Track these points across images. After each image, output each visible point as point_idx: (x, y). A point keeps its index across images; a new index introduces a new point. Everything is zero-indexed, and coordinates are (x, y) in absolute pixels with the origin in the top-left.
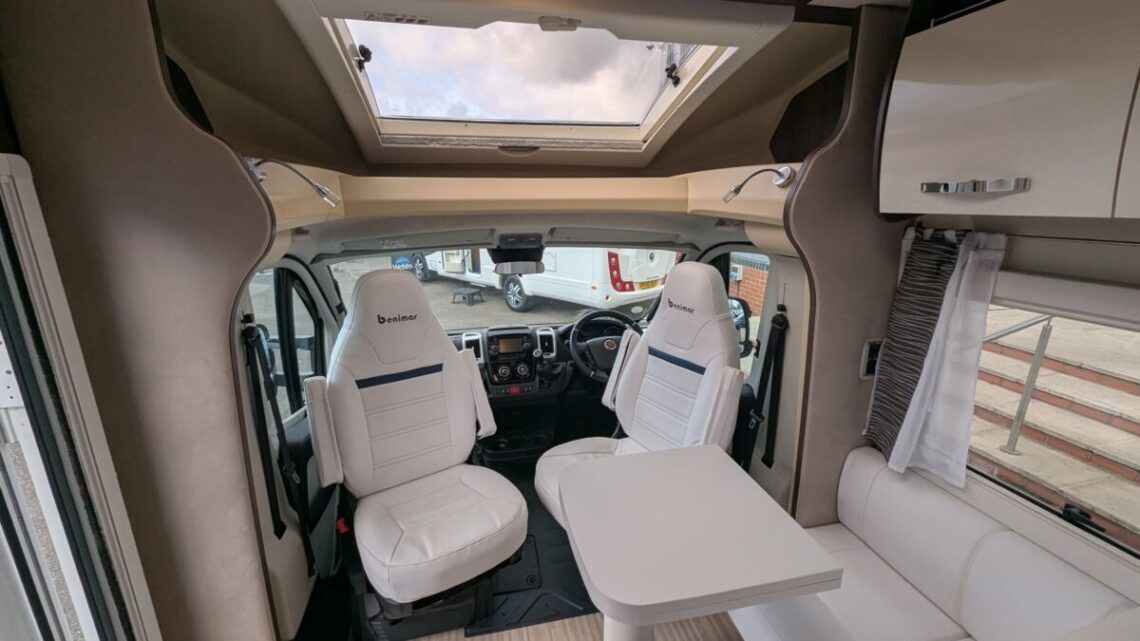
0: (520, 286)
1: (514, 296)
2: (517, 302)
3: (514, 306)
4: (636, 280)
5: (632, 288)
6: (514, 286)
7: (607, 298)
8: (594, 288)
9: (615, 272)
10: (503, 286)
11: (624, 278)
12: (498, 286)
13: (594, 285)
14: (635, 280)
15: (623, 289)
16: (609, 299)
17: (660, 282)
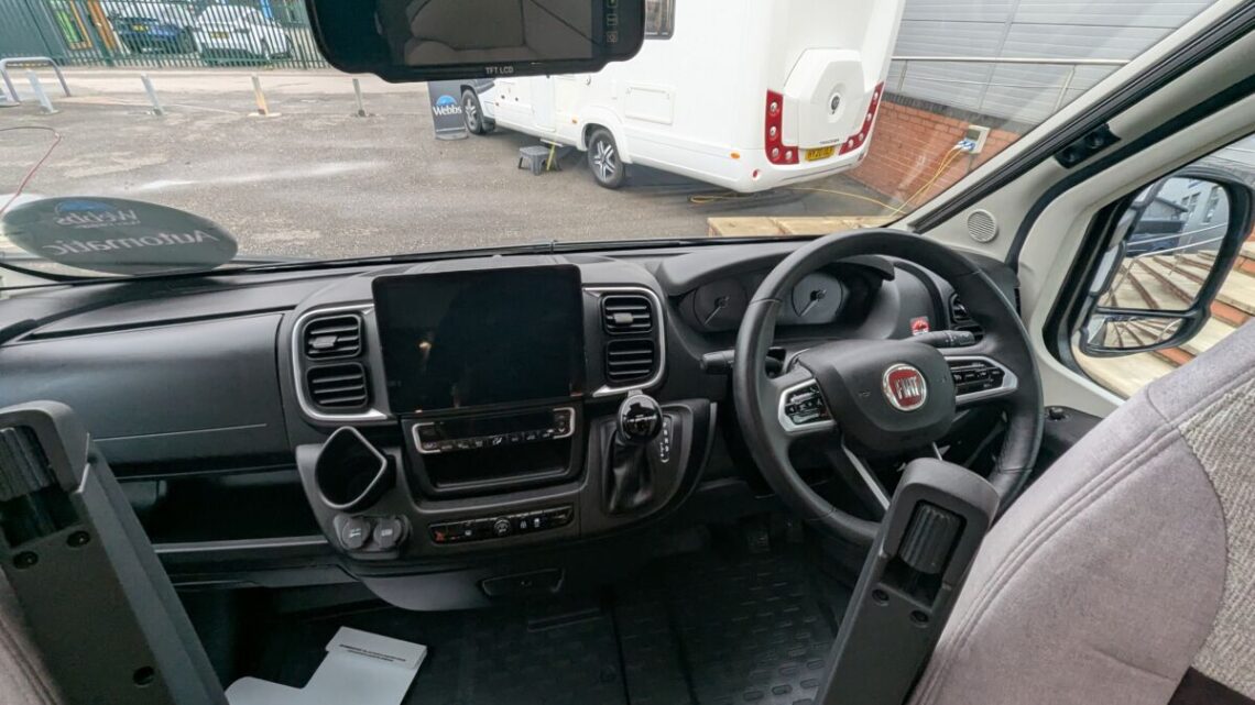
0: (614, 147)
1: (605, 162)
2: (608, 173)
3: (605, 179)
4: (805, 143)
5: (795, 160)
6: (605, 146)
7: (755, 174)
8: (735, 156)
9: (774, 129)
10: (587, 144)
11: (787, 141)
12: (581, 146)
13: (736, 150)
14: (801, 147)
15: (781, 160)
16: (758, 177)
17: (837, 150)
